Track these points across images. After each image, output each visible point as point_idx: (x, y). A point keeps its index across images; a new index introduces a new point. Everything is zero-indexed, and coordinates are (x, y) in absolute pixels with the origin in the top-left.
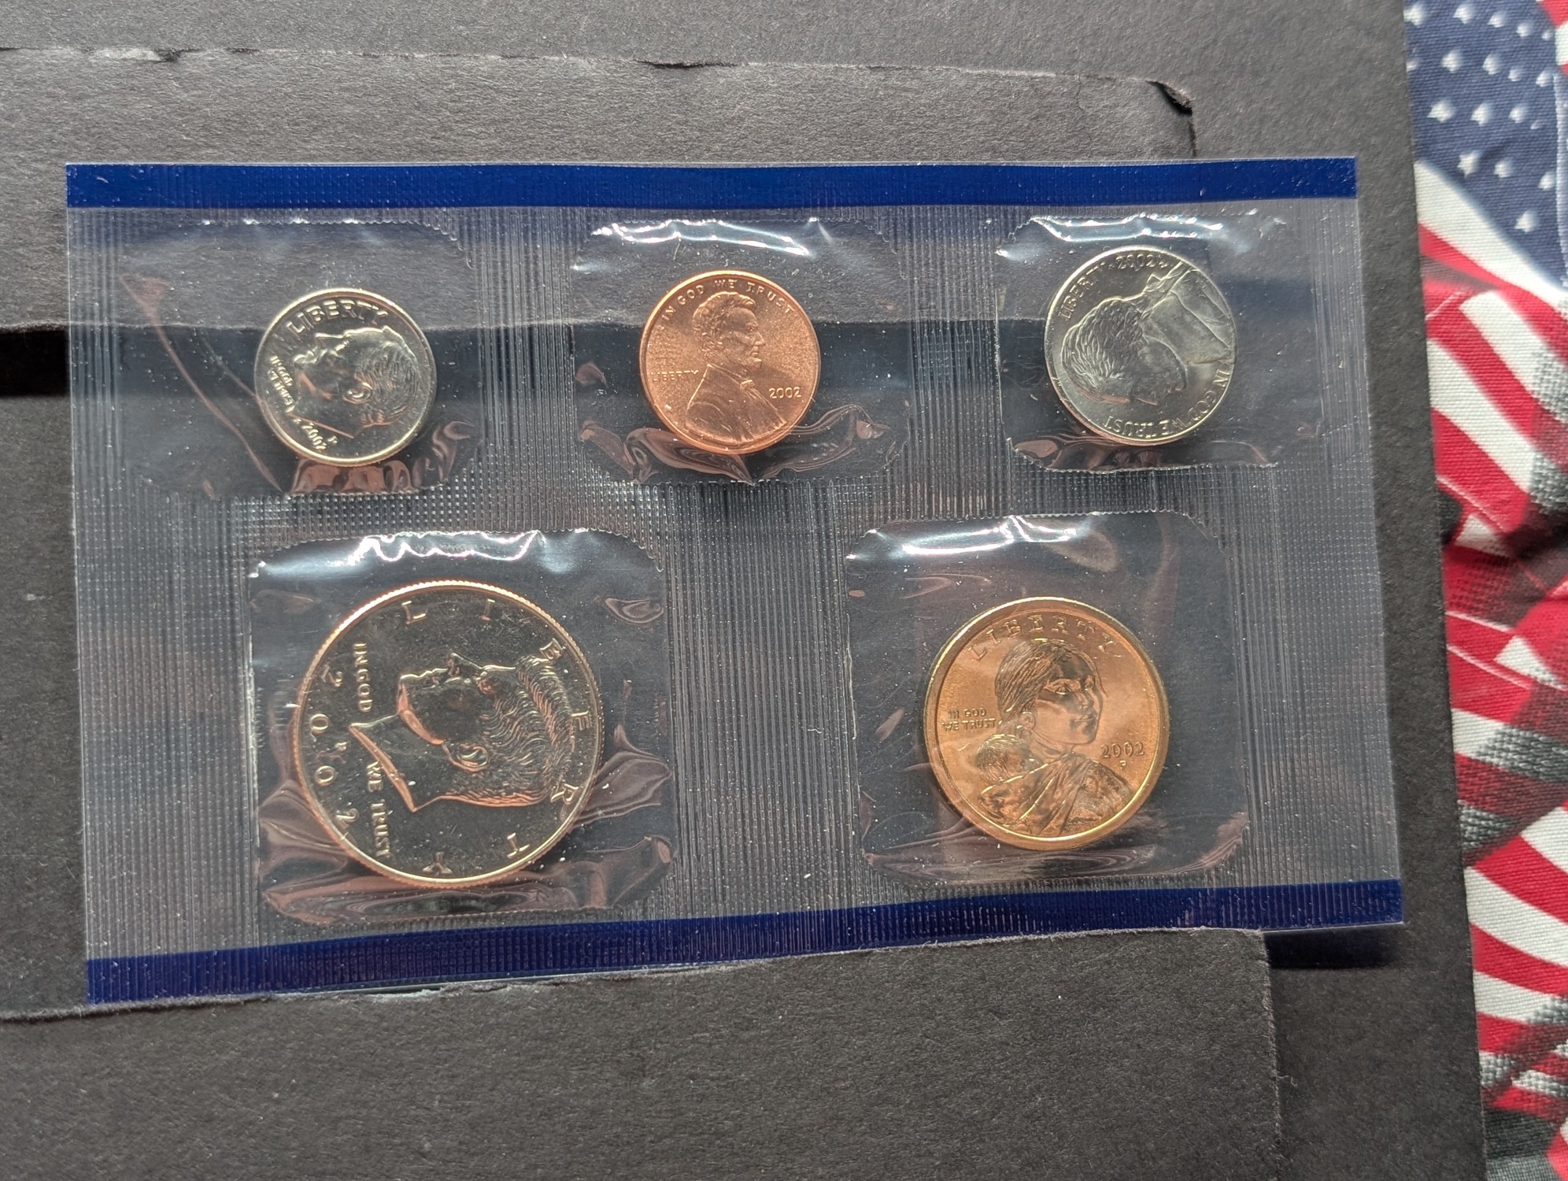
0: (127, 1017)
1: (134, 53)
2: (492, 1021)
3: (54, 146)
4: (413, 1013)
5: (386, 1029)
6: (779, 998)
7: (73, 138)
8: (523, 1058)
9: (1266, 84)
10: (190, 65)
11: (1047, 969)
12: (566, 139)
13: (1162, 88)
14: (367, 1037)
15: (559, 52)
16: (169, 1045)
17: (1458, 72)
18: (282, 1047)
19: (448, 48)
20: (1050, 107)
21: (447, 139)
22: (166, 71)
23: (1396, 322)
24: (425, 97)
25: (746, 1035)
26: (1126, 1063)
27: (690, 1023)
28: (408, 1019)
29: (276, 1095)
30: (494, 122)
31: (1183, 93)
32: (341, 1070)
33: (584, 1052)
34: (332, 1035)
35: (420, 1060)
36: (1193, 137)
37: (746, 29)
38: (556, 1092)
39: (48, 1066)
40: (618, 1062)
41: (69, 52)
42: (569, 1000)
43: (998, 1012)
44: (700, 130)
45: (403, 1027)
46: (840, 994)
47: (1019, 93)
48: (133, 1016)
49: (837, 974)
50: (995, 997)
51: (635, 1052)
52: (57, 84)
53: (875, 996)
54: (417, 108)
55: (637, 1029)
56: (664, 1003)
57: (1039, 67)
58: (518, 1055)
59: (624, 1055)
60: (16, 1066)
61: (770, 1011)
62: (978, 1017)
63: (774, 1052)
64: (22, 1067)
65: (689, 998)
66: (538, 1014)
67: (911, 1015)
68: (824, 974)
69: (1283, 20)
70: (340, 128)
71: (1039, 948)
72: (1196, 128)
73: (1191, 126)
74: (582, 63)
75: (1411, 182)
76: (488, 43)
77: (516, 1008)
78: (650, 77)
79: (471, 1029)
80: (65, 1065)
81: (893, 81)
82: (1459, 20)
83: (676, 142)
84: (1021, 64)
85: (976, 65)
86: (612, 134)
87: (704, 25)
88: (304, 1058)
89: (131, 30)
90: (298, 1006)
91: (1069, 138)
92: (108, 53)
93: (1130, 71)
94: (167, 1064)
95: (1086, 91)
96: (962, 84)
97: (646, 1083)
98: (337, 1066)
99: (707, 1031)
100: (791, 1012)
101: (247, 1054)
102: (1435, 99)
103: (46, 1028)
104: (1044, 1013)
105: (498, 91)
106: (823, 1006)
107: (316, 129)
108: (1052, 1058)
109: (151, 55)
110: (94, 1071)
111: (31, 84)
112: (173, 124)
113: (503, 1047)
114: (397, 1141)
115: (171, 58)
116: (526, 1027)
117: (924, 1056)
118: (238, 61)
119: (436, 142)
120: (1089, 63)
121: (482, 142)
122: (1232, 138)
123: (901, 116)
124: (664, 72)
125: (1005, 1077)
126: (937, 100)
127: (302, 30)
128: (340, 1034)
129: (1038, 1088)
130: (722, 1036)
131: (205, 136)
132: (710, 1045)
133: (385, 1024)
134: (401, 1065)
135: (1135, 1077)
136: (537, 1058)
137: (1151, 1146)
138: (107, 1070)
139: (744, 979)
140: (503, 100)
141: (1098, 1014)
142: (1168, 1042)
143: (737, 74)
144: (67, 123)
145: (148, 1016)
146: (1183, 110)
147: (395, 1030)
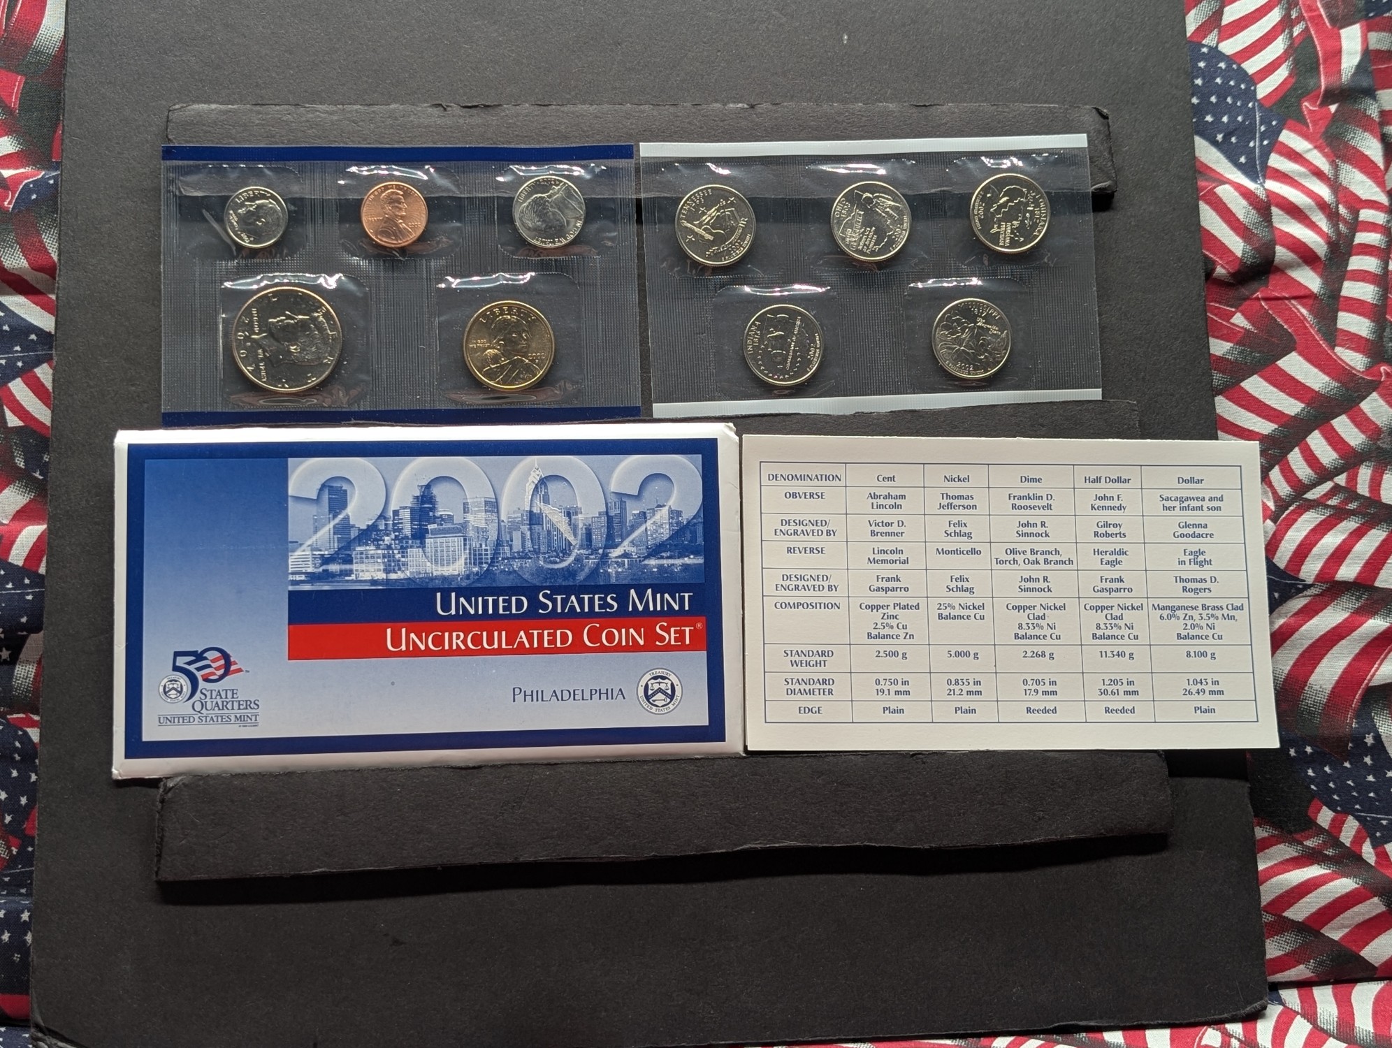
1: (740, 105)
3: (716, 137)
7: (722, 134)
9: (1137, 108)
10: (759, 109)
12: (886, 132)
13: (1097, 110)
15: (881, 102)
17: (1217, 103)
19: (843, 101)
20: (1057, 117)
21: (846, 132)
22: (751, 111)
23: (1187, 193)
24: (838, 118)
30: (861, 126)
31: (1105, 111)
36: (1109, 127)
37: (946, 93)
41: (718, 105)
42: (896, 417)
44: (932, 128)
46: (988, 418)
47: (1045, 113)
49: (986, 411)
50: (1041, 420)
52: (716, 116)
53: (1000, 419)
54: (835, 122)
55: (919, 426)
56: (928, 418)
57: (1052, 103)
61: (963, 422)
62: (1035, 427)
65: (936, 417)
66: (885, 421)
67: (1012, 425)
68: (982, 411)
69: (1143, 84)
70: (810, 129)
71: (1056, 406)
72: (1110, 124)
73: (1108, 123)
74: (891, 105)
75: (1193, 142)
76: (856, 100)
77: (878, 419)
78: (914, 110)
79: (864, 424)
81: (1000, 109)
82: (1217, 83)
83: (924, 132)
84: (1045, 103)
85: (1029, 103)
86: (902, 130)
87: (931, 92)
89: (735, 98)
90: (808, 416)
91: (1063, 128)
92: (731, 105)
93: (1086, 104)
95: (1070, 111)
96: (1024, 109)
102: (1207, 114)
105: (863, 116)
107: (802, 130)
109: (746, 106)
111: (707, 116)
112: (755, 129)
115: (752, 107)
118: (774, 107)
119: (842, 133)
120: (1070, 102)
121: (857, 133)
122: (1124, 128)
123: (1003, 121)
124: (919, 108)
126: (1015, 116)
127: (792, 97)
131: (765, 133)
139: (954, 412)
140: (864, 119)
143: (944, 108)
144: (720, 129)
146: (1105, 117)
147: (839, 425)
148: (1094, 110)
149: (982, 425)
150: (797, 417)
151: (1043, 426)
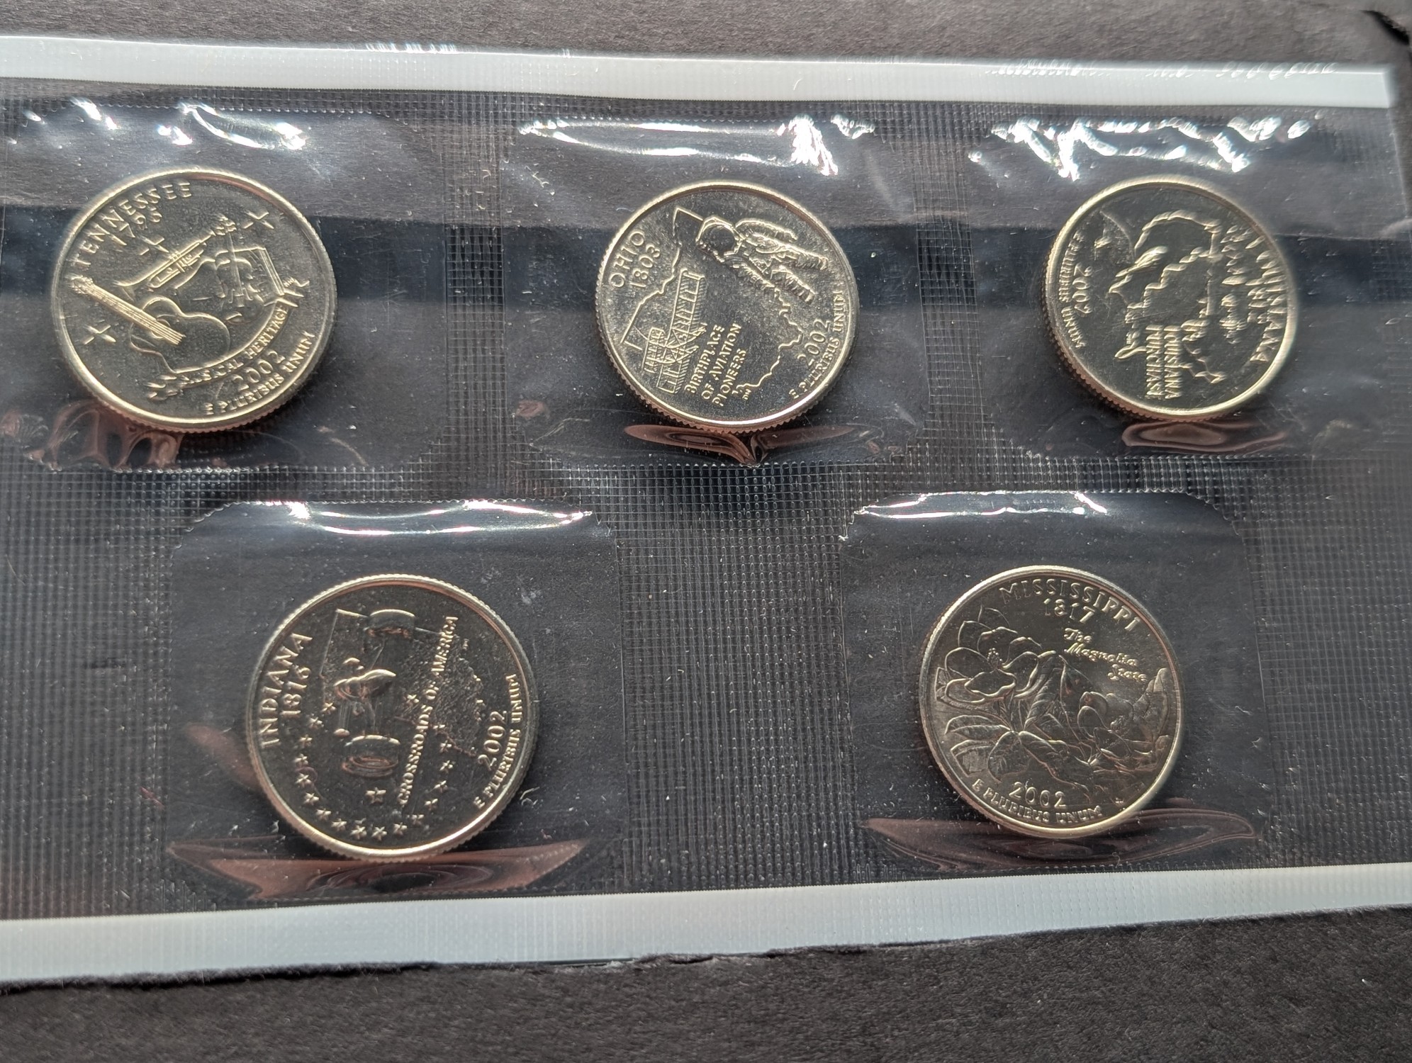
148: (1369, 20)
149: (1093, 1002)
150: (424, 977)
151: (1298, 1002)
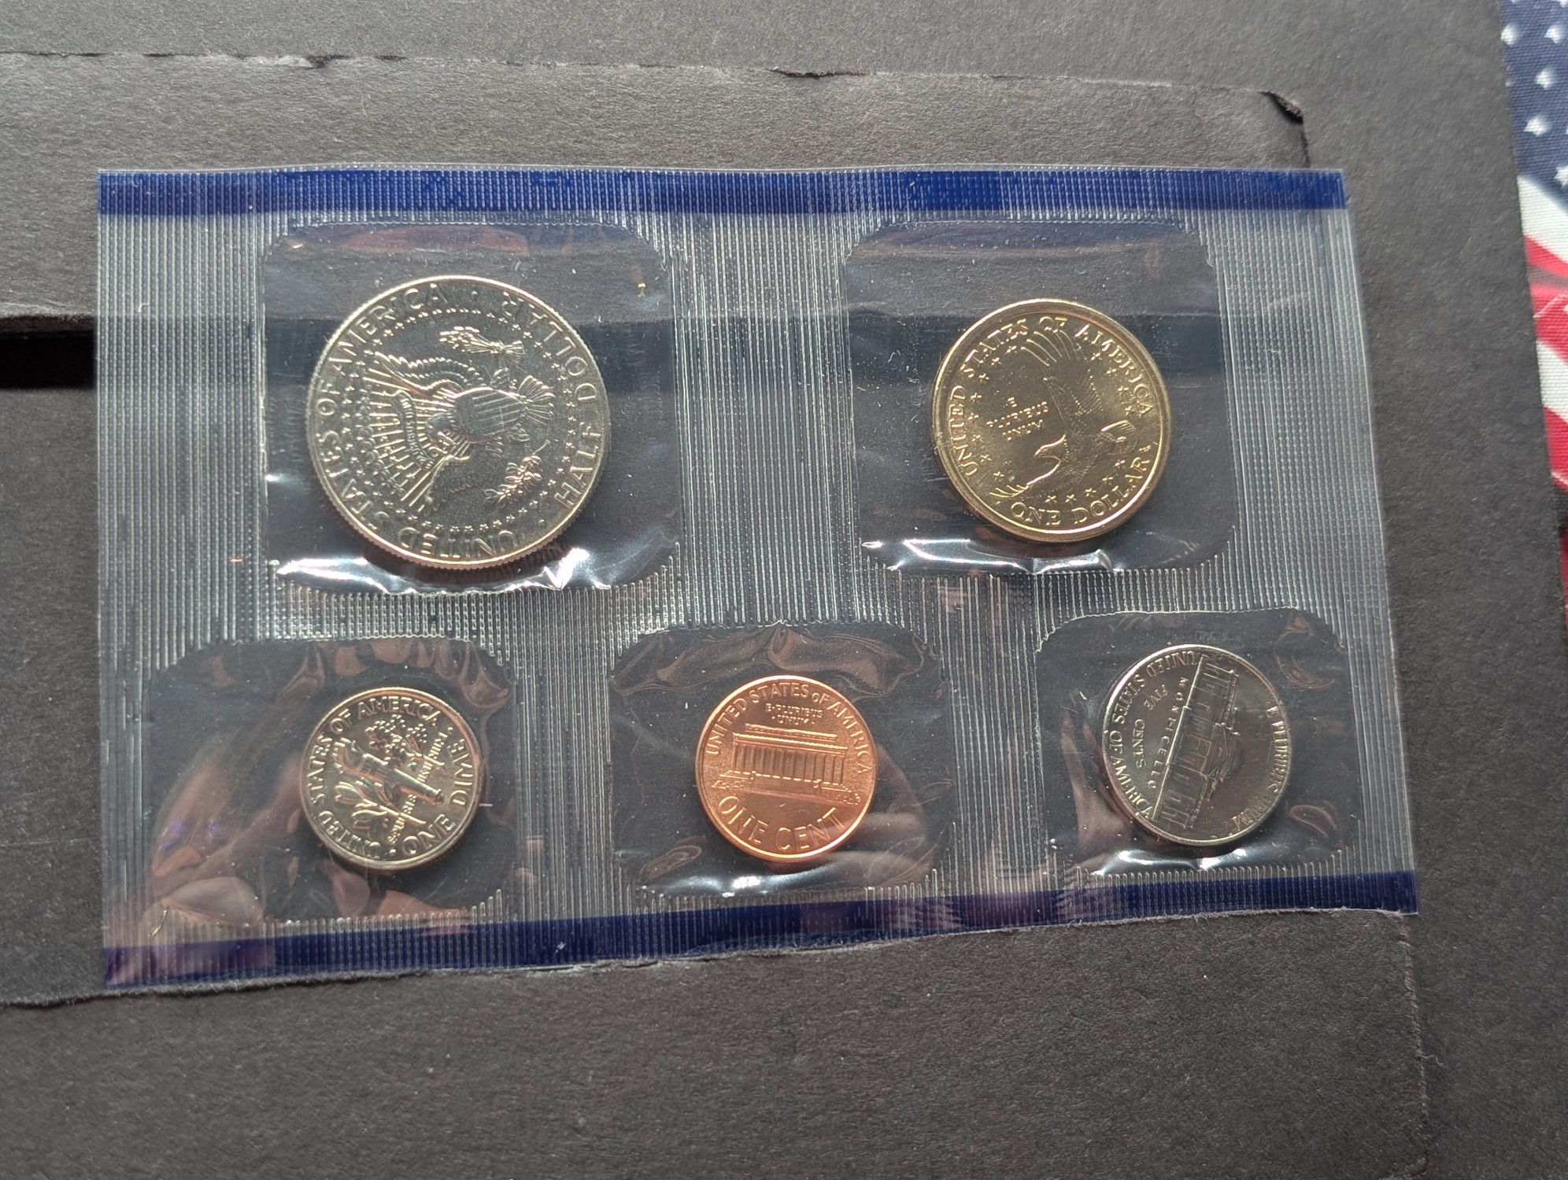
0: (282, 992)
1: (287, 60)
2: (644, 996)
3: (210, 147)
4: (566, 988)
5: (540, 1004)
6: (926, 976)
7: (227, 139)
8: (675, 1034)
9: (1371, 97)
10: (341, 70)
11: (1192, 949)
12: (703, 143)
13: (1274, 98)
14: (521, 1012)
15: (695, 63)
16: (325, 1019)
17: (1552, 89)
18: (437, 1022)
19: (588, 60)
20: (1168, 115)
21: (589, 143)
22: (317, 76)
23: (1506, 323)
24: (567, 103)
25: (895, 1012)
26: (1273, 1042)
27: (840, 1000)
28: (561, 994)
29: (431, 1070)
30: (633, 127)
31: (1294, 103)
32: (495, 1044)
33: (735, 1028)
34: (487, 1010)
35: (574, 1035)
36: (1305, 144)
37: (872, 44)
38: (709, 1068)
39: (204, 1040)
40: (769, 1038)
41: (224, 58)
42: (720, 976)
43: (1144, 991)
44: (832, 135)
45: (556, 1002)
46: (988, 972)
47: (1137, 102)
48: (289, 990)
49: (983, 952)
50: (1141, 976)
51: (786, 1029)
52: (213, 89)
53: (1022, 975)
54: (559, 113)
55: (787, 1005)
56: (814, 980)
57: (1154, 79)
58: (670, 1030)
59: (775, 1031)
60: (171, 1041)
61: (917, 989)
62: (1125, 996)
63: (923, 1030)
64: (178, 1041)
65: (838, 974)
66: (689, 989)
67: (1059, 994)
68: (970, 952)
69: (1386, 37)
70: (485, 132)
71: (1183, 928)
72: (1308, 137)
73: (1303, 134)
74: (718, 72)
75: (1515, 191)
76: (626, 55)
77: (668, 984)
78: (783, 86)
79: (623, 1004)
80: (220, 1039)
81: (1016, 89)
82: (1550, 40)
83: (808, 147)
84: (1137, 75)
85: (1093, 77)
86: (748, 139)
87: (831, 40)
88: (459, 1033)
89: (280, 41)
90: (452, 981)
91: (1187, 144)
92: (261, 60)
93: (1242, 83)
94: (322, 1039)
95: (1202, 100)
96: (1082, 93)
97: (798, 1060)
98: (491, 1041)
99: (856, 1008)
100: (939, 990)
101: (402, 1029)
102: (1531, 114)
103: (201, 1003)
104: (1190, 992)
105: (638, 98)
106: (970, 984)
107: (462, 132)
108: (1199, 1037)
109: (303, 62)
110: (249, 1046)
111: (188, 88)
112: (325, 127)
113: (655, 1022)
114: (552, 1116)
115: (320, 62)
116: (677, 1003)
117: (1073, 1034)
118: (388, 67)
119: (578, 146)
120: (1201, 77)
121: (622, 146)
122: (1341, 148)
123: (1025, 122)
124: (796, 82)
125: (1154, 1056)
126: (1059, 108)
127: (445, 42)
128: (494, 1009)
129: (1187, 1067)
130: (871, 1014)
131: (356, 139)
132: (860, 1022)
133: (538, 999)
134: (555, 1040)
135: (1282, 1056)
136: (688, 1034)
137: (1300, 1125)
138: (262, 1045)
139: (891, 957)
140: (642, 106)
141: (1244, 994)
142: (1313, 1022)
143: (864, 83)
144: (222, 125)
145: (304, 990)
146: (1295, 118)
147: (549, 1005)
